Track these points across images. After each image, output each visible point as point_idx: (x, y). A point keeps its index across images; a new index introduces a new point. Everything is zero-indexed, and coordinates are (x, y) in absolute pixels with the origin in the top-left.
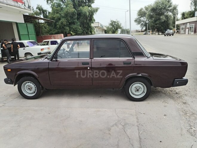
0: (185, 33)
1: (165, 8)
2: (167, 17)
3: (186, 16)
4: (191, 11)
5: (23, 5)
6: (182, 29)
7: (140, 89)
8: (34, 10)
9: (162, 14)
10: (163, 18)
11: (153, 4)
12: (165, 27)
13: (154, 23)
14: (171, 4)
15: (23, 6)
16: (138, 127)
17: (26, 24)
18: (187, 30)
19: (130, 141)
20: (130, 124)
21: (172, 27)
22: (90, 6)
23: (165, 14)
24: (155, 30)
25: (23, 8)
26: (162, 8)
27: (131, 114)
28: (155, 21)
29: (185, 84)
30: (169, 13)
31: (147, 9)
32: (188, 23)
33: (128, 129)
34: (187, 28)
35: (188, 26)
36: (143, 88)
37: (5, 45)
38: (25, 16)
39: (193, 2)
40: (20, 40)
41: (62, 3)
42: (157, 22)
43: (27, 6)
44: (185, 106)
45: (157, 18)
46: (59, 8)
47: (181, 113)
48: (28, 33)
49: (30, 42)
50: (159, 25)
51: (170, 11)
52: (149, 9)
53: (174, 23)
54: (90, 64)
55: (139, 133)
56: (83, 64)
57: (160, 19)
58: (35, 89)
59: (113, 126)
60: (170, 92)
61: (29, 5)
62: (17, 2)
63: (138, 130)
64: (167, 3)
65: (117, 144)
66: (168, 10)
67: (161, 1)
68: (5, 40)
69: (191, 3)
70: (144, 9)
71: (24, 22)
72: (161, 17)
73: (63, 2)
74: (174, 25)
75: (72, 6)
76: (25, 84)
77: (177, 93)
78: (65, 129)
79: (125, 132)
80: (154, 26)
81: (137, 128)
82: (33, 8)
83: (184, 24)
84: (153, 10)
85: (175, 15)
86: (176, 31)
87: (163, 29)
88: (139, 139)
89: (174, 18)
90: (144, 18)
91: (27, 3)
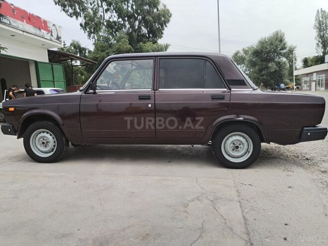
0: (310, 90)
1: (275, 51)
2: (279, 64)
3: (310, 63)
4: (317, 57)
5: (49, 34)
6: (306, 82)
7: (242, 146)
8: (66, 46)
9: (272, 60)
10: (272, 66)
11: (256, 44)
12: (276, 80)
13: (258, 74)
14: (285, 45)
15: (48, 36)
16: (240, 202)
17: (52, 64)
18: (313, 84)
19: (226, 223)
20: (225, 198)
21: (288, 81)
22: (155, 42)
23: (277, 60)
24: (260, 84)
25: (49, 38)
26: (270, 52)
27: (227, 186)
28: (261, 70)
29: (323, 138)
30: (281, 59)
31: (246, 52)
32: (314, 74)
33: (221, 205)
34: (314, 81)
35: (315, 77)
36: (247, 143)
37: (13, 94)
38: (50, 53)
39: (320, 42)
40: (39, 86)
41: (111, 38)
42: (263, 73)
43: (55, 36)
44: (325, 175)
45: (264, 66)
46: (106, 44)
47: (321, 185)
48: (54, 79)
49: (54, 90)
50: (266, 76)
51: (284, 55)
52: (250, 53)
53: (291, 74)
54: (152, 98)
55: (243, 211)
56: (140, 99)
57: (267, 68)
58: (54, 144)
59: (193, 201)
60: (295, 159)
61: (58, 35)
62: (40, 29)
63: (241, 207)
64: (279, 43)
65: (201, 226)
66: (280, 54)
67: (269, 40)
68: (14, 86)
69: (318, 44)
70: (242, 52)
71: (48, 62)
72: (270, 65)
73: (113, 36)
74: (291, 78)
75: (127, 41)
76: (37, 135)
77: (307, 159)
78: (101, 203)
79: (215, 210)
80: (259, 79)
81: (238, 204)
82: (64, 42)
83: (307, 75)
84: (257, 53)
85: (292, 62)
86: (295, 87)
87: (274, 84)
88: (243, 220)
89: (291, 67)
90: (242, 66)
91: (56, 32)
